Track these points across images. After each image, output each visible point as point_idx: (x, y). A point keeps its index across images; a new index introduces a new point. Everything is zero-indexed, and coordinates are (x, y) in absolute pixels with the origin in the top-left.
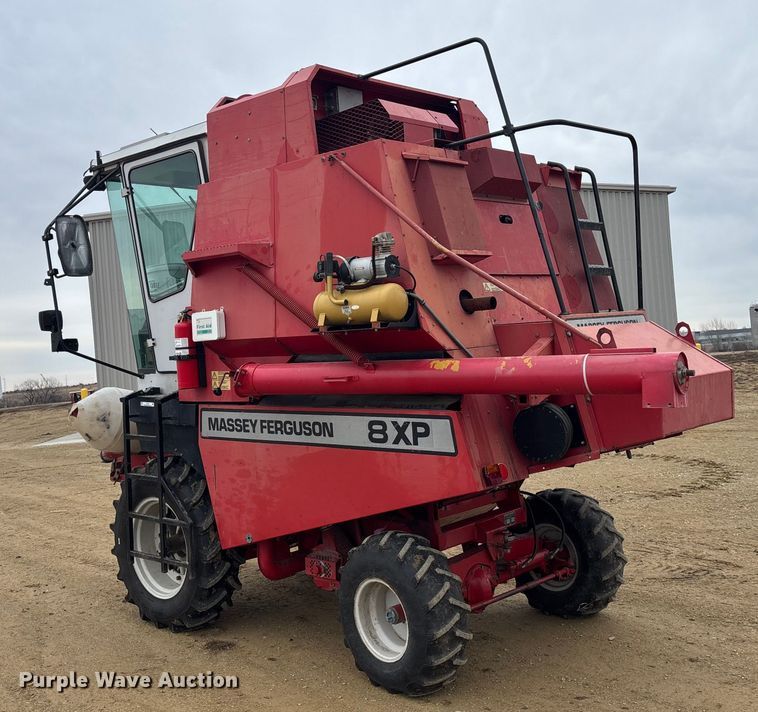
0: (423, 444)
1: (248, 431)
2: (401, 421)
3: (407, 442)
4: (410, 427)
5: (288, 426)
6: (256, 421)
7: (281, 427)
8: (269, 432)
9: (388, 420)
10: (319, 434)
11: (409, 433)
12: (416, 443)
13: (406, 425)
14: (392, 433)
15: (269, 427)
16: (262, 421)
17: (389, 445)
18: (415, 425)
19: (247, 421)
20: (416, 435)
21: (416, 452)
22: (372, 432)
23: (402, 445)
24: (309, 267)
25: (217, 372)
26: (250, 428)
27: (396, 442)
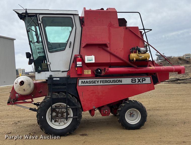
0: (144, 82)
1: (96, 83)
2: (139, 78)
3: (140, 82)
4: (141, 79)
5: (109, 81)
6: (99, 81)
7: (107, 82)
8: (103, 83)
9: (136, 79)
10: (118, 82)
11: (141, 80)
12: (142, 82)
13: (140, 79)
14: (137, 81)
15: (103, 82)
16: (100, 81)
17: (136, 83)
18: (142, 79)
19: (96, 81)
20: (142, 81)
21: (142, 84)
22: (132, 81)
23: (139, 83)
24: (120, 48)
25: (86, 70)
26: (97, 82)
27: (138, 82)
